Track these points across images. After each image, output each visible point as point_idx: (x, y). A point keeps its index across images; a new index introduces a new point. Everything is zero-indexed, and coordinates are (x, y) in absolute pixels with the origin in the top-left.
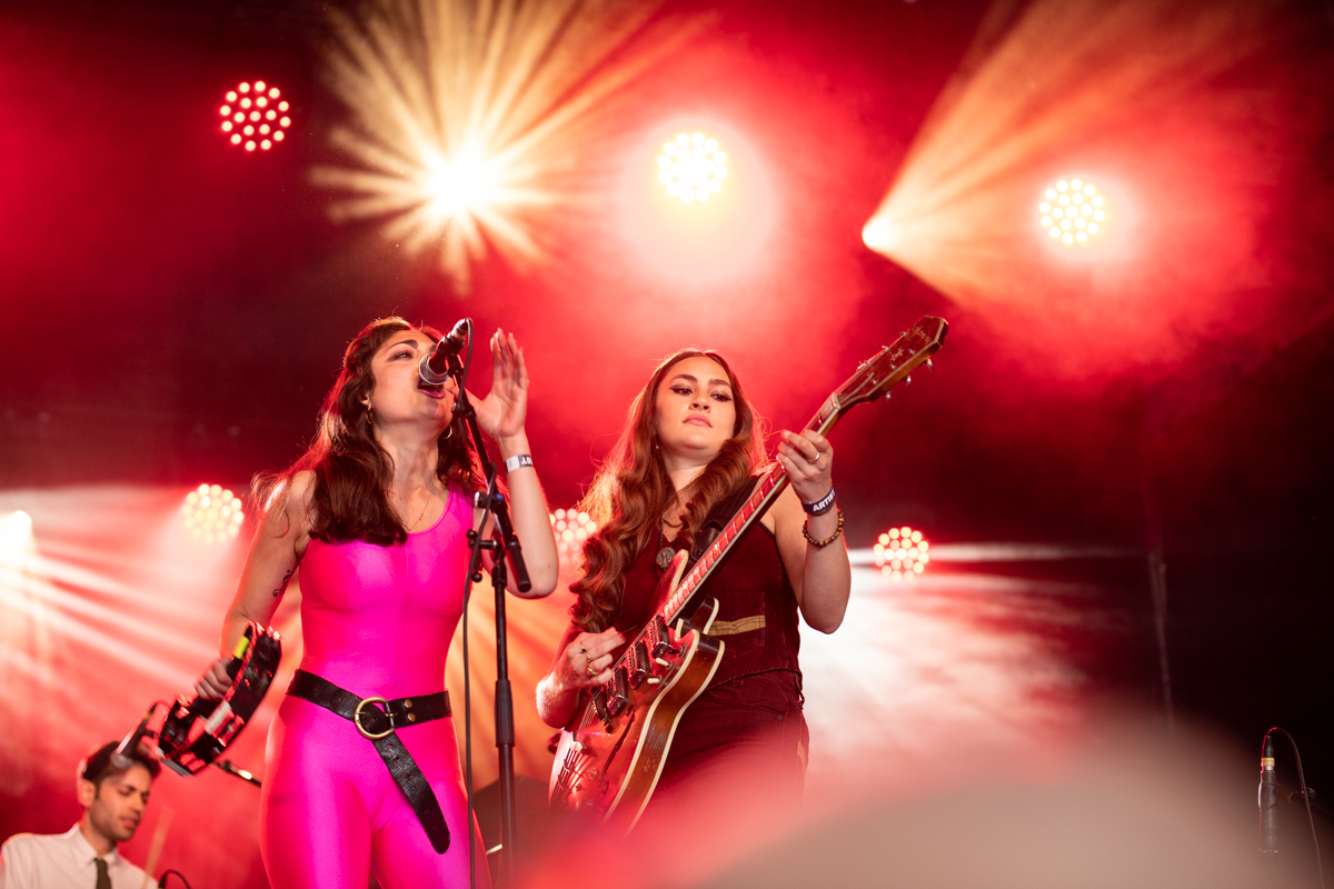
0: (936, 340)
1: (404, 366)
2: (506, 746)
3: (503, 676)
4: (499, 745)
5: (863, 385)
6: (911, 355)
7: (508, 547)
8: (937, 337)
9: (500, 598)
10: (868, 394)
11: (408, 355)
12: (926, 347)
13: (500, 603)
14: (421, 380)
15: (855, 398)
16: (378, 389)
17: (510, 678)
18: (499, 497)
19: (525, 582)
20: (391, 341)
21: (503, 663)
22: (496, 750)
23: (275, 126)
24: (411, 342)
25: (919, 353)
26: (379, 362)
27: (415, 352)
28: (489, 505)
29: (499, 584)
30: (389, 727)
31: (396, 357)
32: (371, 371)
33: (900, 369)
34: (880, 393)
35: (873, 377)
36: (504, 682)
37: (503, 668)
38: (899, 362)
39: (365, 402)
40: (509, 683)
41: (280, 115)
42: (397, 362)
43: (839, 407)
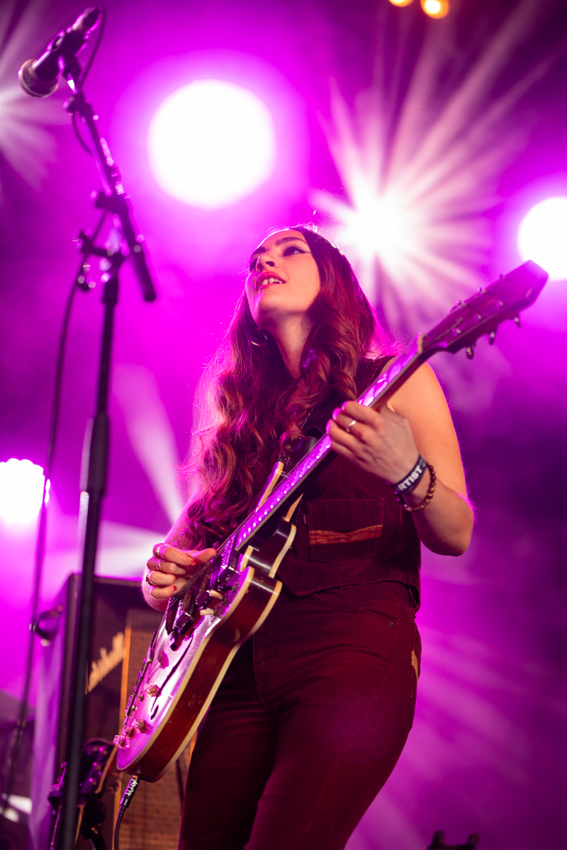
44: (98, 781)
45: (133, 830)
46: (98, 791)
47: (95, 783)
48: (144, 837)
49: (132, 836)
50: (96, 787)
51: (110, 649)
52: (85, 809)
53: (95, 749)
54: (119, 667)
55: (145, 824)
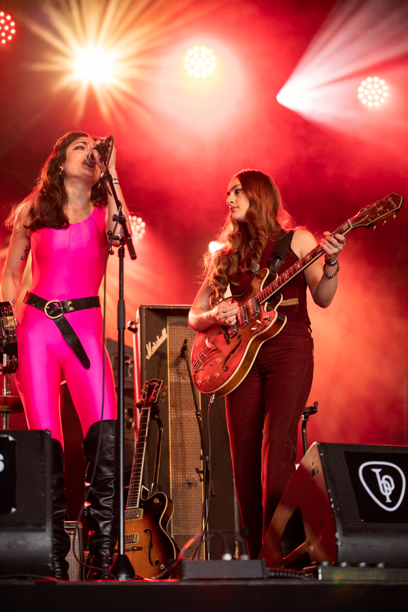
0: (399, 207)
1: (80, 153)
2: (122, 330)
3: (122, 298)
4: (119, 329)
5: (363, 220)
6: (388, 212)
7: (127, 240)
8: (400, 206)
9: (121, 263)
10: (366, 225)
11: (82, 148)
12: (394, 210)
13: (121, 265)
14: (85, 161)
15: (360, 225)
16: (67, 162)
17: (124, 299)
18: (123, 217)
19: (134, 256)
20: (77, 141)
21: (122, 292)
22: (117, 331)
23: (8, 33)
24: (85, 143)
25: (391, 211)
26: (70, 150)
27: (86, 148)
28: (118, 220)
29: (121, 255)
30: (61, 313)
31: (77, 148)
32: (65, 153)
33: (382, 216)
34: (372, 225)
35: (368, 217)
36: (122, 301)
37: (122, 294)
38: (381, 213)
39: (61, 167)
40: (124, 301)
41: (11, 28)
42: (77, 151)
43: (352, 227)
44: (156, 397)
45: (176, 410)
46: (155, 402)
47: (154, 398)
48: (181, 412)
49: (176, 412)
50: (155, 400)
51: (160, 335)
52: (151, 409)
53: (154, 383)
54: (166, 341)
55: (181, 407)
